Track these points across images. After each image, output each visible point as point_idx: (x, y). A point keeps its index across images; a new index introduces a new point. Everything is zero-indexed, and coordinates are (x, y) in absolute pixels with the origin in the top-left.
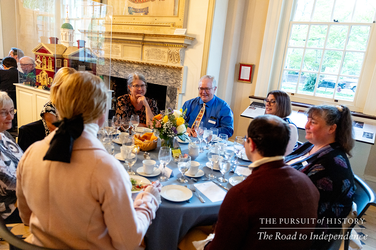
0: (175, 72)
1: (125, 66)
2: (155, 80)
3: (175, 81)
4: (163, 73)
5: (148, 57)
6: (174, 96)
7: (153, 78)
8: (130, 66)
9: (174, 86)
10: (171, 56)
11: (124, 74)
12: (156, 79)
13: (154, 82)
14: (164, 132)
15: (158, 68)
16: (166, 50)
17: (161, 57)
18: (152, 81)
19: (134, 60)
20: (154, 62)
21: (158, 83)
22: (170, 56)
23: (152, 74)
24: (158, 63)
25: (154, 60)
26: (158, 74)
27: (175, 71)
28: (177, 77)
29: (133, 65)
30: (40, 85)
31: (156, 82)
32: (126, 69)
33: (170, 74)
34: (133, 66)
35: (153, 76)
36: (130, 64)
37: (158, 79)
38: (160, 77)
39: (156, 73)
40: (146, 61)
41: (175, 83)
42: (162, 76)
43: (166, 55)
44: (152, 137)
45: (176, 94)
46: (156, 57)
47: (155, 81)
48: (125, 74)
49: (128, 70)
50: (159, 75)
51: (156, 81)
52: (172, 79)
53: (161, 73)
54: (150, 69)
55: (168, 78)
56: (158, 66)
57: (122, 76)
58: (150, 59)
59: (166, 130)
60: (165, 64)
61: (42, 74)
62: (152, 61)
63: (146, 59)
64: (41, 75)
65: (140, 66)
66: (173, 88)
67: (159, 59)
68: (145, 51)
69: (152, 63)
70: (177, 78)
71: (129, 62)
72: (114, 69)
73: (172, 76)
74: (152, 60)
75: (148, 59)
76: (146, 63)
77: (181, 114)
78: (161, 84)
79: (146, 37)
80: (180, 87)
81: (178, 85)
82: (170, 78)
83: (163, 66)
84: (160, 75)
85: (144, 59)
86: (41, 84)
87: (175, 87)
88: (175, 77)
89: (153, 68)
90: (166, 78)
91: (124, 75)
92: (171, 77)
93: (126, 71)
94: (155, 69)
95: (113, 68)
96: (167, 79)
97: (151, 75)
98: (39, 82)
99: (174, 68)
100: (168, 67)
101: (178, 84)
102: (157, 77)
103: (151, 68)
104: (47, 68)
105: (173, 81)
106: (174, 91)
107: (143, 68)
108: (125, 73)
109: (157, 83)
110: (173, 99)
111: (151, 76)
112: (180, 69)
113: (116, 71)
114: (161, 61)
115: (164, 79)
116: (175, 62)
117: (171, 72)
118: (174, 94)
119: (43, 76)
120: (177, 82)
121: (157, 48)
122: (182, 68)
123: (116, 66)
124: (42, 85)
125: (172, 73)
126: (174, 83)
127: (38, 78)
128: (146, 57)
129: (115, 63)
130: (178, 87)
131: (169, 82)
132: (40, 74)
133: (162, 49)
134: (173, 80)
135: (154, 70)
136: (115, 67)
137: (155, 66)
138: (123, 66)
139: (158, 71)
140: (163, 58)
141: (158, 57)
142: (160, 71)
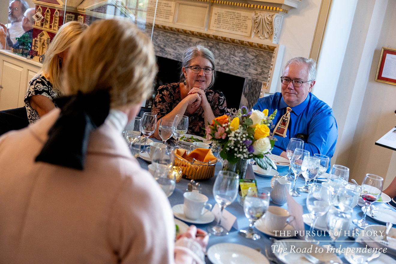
0: (262, 55)
1: (177, 39)
2: (225, 66)
3: (259, 70)
4: (241, 55)
5: (218, 26)
6: (256, 97)
7: (222, 62)
8: (185, 39)
9: (257, 79)
10: (258, 25)
11: (173, 52)
12: (227, 64)
13: (223, 69)
14: (230, 148)
15: (233, 46)
16: (250, 14)
17: (240, 27)
18: (219, 67)
19: (193, 30)
20: (228, 34)
21: (230, 72)
22: (256, 26)
23: (221, 54)
24: (233, 37)
25: (228, 31)
26: (232, 56)
27: (262, 53)
28: (265, 63)
29: (191, 37)
30: (36, 55)
31: (227, 70)
32: (178, 44)
33: (252, 57)
34: (191, 39)
35: (222, 58)
36: (185, 36)
37: (231, 64)
38: (234, 61)
39: (228, 54)
40: (214, 31)
41: (260, 74)
42: (238, 59)
43: (249, 23)
44: (207, 157)
45: (260, 93)
46: (231, 27)
47: (225, 68)
48: (176, 52)
49: (181, 46)
50: (233, 58)
52: (255, 66)
53: (236, 54)
54: (218, 47)
55: (248, 63)
56: (233, 41)
57: (170, 54)
58: (221, 30)
59: (234, 143)
60: (246, 40)
61: (41, 36)
63: (215, 29)
64: (40, 39)
65: (202, 40)
66: (255, 82)
67: (237, 30)
68: (213, 14)
69: (224, 35)
70: (264, 65)
71: (185, 32)
72: (159, 42)
73: (255, 61)
74: (224, 30)
75: (218, 29)
76: (213, 36)
77: (265, 119)
78: (236, 73)
80: (269, 82)
81: (265, 78)
82: (252, 65)
83: (242, 43)
84: (236, 58)
85: (211, 28)
86: (38, 54)
87: (259, 81)
88: (261, 64)
89: (225, 46)
90: (246, 63)
91: (174, 54)
92: (253, 63)
93: (178, 48)
94: (228, 48)
95: (157, 40)
96: (246, 65)
97: (219, 56)
98: (36, 50)
99: (260, 47)
100: (251, 45)
101: (266, 76)
102: (229, 61)
103: (221, 44)
104: (51, 27)
105: (256, 70)
106: (256, 88)
107: (208, 43)
108: (175, 50)
109: (228, 72)
110: (252, 102)
111: (219, 58)
112: (271, 50)
113: (162, 46)
114: (239, 33)
115: (242, 66)
116: (264, 36)
117: (254, 54)
118: (256, 92)
119: (42, 41)
120: (263, 72)
121: (235, 11)
122: (275, 47)
123: (162, 37)
124: (39, 56)
125: (257, 56)
126: (257, 74)
127: (35, 43)
128: (215, 25)
129: (161, 32)
130: (263, 82)
131: (249, 72)
132: (39, 37)
133: (243, 13)
134: (258, 68)
135: (225, 49)
136: (160, 39)
137: (228, 41)
138: (174, 38)
139: (233, 51)
140: (244, 28)
141: (235, 26)
142: (236, 52)
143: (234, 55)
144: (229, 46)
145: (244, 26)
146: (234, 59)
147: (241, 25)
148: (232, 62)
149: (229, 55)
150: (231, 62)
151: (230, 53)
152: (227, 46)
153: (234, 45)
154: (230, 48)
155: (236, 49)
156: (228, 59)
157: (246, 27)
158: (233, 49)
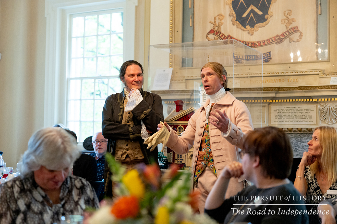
5: (280, 120)
10: (324, 114)
15: (298, 134)
16: (313, 107)
17: (304, 118)
20: (292, 125)
24: (299, 127)
25: (291, 123)
26: (299, 143)
37: (300, 149)
38: (303, 147)
43: (314, 114)
46: (294, 119)
50: (300, 144)
51: (296, 153)
53: (304, 140)
56: (300, 131)
58: (283, 123)
62: (288, 125)
63: (277, 123)
67: (302, 121)
68: (272, 111)
69: (290, 127)
74: (287, 123)
75: (280, 123)
79: (280, 91)
83: (310, 130)
84: (304, 144)
85: (273, 122)
102: (297, 148)
114: (304, 123)
116: (332, 122)
121: (295, 106)
128: (277, 120)
133: (305, 107)
137: (295, 131)
139: (299, 139)
140: (308, 118)
141: (298, 118)
142: (303, 139)
143: (301, 141)
144: (294, 135)
145: (308, 117)
146: (302, 145)
147: (305, 116)
148: (301, 147)
149: (296, 142)
150: (299, 147)
151: (297, 141)
152: (292, 136)
153: (300, 134)
154: (295, 136)
155: (302, 136)
156: (296, 145)
157: (311, 117)
158: (300, 137)
